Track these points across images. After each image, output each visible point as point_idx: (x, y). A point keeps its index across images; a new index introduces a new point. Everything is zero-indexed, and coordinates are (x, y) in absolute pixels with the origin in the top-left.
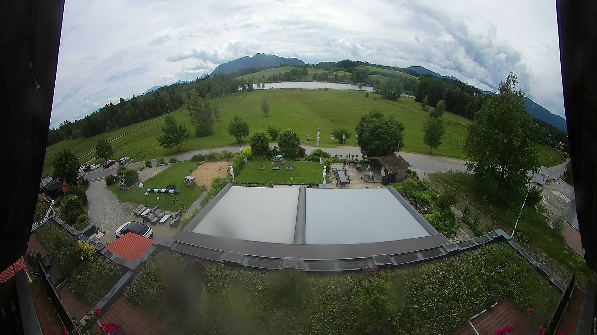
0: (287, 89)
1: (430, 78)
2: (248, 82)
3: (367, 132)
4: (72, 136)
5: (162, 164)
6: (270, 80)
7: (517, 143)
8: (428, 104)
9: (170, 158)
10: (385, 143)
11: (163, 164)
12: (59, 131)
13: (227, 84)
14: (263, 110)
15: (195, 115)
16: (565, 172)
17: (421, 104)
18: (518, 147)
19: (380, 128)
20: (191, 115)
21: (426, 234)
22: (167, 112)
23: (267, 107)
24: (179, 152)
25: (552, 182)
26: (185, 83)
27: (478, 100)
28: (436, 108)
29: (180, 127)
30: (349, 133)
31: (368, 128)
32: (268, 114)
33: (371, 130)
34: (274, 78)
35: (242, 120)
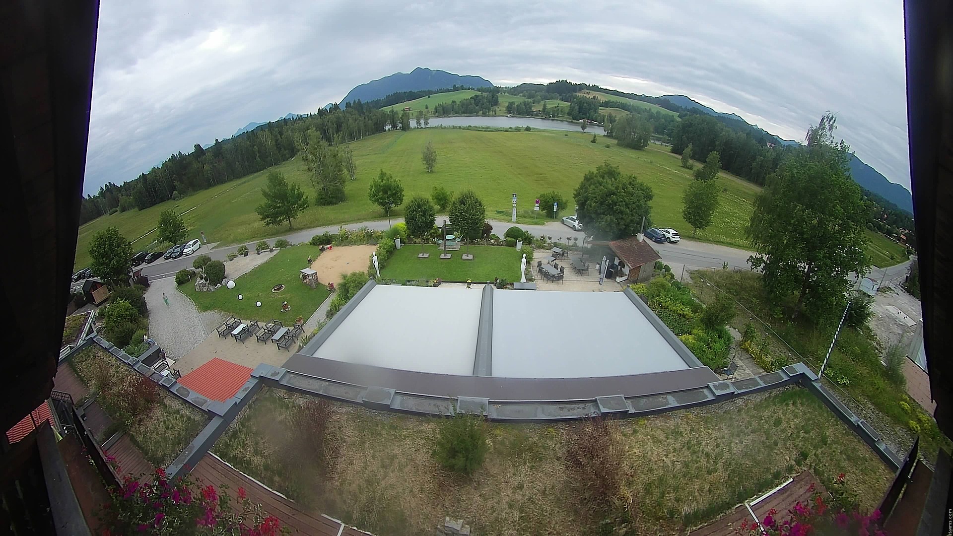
0: (464, 128)
1: (697, 114)
2: (401, 116)
3: (593, 202)
4: (119, 207)
5: (264, 250)
6: (436, 112)
7: (833, 227)
8: (693, 158)
9: (277, 240)
10: (622, 219)
11: (266, 250)
12: (99, 200)
13: (367, 119)
14: (425, 162)
15: (316, 171)
16: (907, 276)
17: (680, 157)
18: (834, 233)
19: (614, 194)
20: (310, 170)
21: (683, 366)
22: (271, 165)
23: (432, 158)
24: (291, 230)
25: (887, 292)
26: (300, 118)
27: (773, 154)
28: (706, 164)
29: (293, 189)
30: (564, 201)
31: (594, 193)
32: (433, 169)
33: (599, 198)
34: (443, 109)
35: (391, 177)
